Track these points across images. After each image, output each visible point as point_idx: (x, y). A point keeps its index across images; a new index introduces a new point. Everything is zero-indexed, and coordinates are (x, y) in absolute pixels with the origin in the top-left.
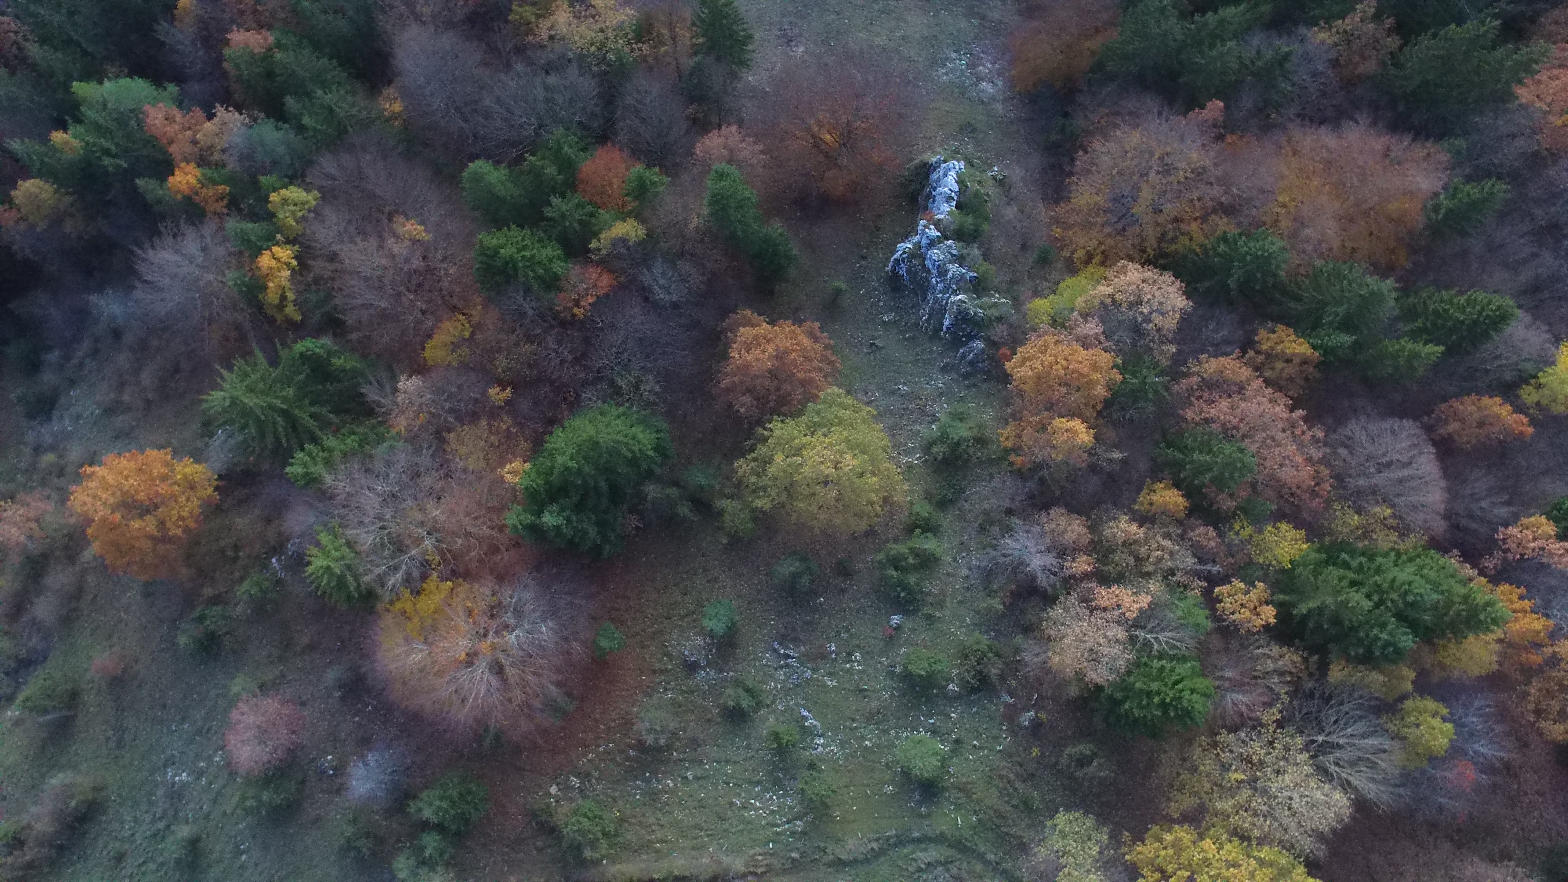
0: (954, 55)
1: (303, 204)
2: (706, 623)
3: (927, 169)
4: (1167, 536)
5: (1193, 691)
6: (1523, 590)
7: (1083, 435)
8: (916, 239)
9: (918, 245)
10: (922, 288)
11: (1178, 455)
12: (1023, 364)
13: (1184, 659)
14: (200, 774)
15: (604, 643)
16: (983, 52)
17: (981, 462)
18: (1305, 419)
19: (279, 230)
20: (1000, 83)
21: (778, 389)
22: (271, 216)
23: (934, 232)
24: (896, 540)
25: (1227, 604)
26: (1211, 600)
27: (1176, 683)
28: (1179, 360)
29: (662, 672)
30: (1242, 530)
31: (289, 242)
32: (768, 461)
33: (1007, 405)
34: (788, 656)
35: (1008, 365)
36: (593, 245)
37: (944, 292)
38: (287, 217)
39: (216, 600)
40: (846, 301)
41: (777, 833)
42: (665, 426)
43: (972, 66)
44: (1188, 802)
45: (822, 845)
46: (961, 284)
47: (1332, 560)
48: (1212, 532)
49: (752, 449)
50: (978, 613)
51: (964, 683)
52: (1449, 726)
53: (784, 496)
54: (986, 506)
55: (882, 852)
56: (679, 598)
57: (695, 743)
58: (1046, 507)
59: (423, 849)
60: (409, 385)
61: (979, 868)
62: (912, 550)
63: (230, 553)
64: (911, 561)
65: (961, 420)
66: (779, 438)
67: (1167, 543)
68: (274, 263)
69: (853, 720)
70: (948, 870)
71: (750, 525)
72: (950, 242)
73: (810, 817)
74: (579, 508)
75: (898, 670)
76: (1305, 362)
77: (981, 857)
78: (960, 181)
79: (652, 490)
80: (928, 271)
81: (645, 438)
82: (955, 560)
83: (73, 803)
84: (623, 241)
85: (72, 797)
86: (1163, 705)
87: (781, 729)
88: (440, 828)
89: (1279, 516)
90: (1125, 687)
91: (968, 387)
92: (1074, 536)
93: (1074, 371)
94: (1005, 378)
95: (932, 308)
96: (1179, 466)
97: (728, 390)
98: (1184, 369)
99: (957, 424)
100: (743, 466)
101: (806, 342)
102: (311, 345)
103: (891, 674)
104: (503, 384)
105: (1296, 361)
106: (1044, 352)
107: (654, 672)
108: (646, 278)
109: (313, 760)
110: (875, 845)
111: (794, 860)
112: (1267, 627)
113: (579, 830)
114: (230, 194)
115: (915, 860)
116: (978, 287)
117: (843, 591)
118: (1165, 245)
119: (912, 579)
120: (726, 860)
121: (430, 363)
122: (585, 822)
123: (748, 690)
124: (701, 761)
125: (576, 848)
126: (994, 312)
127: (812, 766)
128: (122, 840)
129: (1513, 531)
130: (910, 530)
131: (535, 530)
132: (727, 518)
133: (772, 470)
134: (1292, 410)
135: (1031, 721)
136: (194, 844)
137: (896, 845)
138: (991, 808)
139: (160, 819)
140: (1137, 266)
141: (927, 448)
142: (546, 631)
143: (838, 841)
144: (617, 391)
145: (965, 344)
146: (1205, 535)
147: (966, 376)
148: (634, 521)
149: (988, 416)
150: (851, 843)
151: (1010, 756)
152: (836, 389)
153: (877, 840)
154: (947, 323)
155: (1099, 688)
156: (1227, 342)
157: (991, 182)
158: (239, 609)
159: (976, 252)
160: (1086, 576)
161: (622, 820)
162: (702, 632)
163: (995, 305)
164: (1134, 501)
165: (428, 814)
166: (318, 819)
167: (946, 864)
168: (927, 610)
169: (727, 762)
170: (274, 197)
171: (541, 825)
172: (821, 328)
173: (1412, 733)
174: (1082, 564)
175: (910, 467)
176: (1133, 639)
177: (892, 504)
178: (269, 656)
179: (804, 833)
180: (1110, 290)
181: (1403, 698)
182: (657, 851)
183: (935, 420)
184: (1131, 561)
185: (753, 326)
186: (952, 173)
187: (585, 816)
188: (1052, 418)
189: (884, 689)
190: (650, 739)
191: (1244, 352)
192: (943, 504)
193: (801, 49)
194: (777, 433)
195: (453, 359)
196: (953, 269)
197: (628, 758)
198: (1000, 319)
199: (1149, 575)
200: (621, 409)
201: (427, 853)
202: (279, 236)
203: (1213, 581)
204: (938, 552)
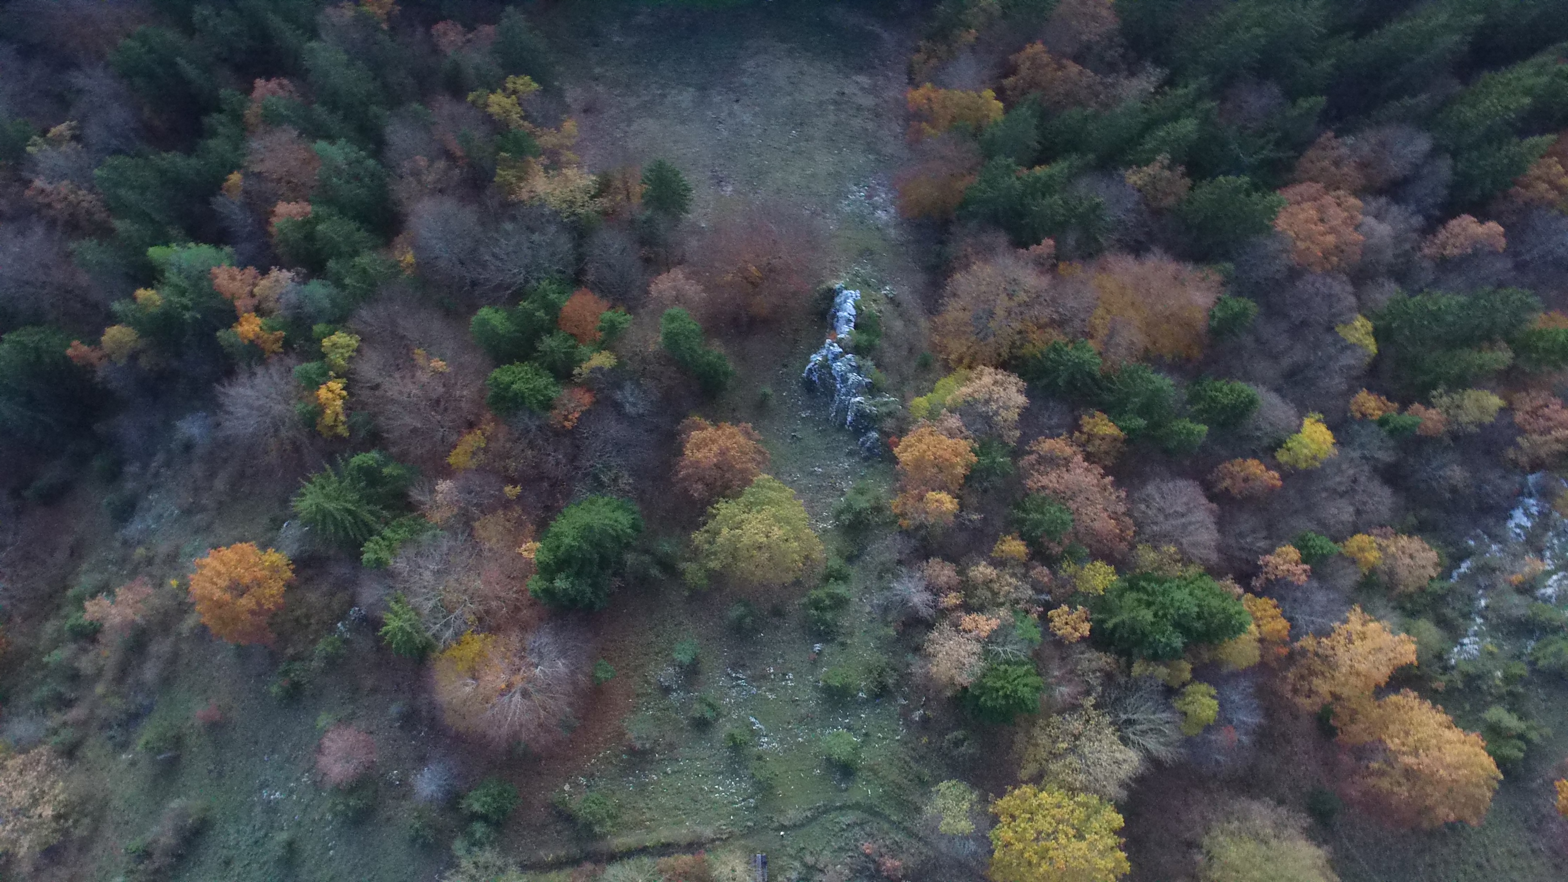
0: (855, 188)
1: (348, 346)
2: (675, 655)
3: (831, 295)
4: (1013, 575)
5: (1025, 685)
6: (1275, 601)
7: (946, 502)
8: (824, 352)
9: (825, 358)
10: (831, 392)
11: (1022, 515)
12: (906, 451)
13: (1023, 664)
14: (291, 792)
15: (600, 674)
16: (878, 184)
17: (878, 525)
18: (1113, 484)
19: (331, 368)
20: (893, 211)
21: (722, 477)
22: (323, 356)
23: (837, 349)
24: (816, 587)
25: (1057, 622)
26: (1044, 619)
27: (1015, 679)
28: (1024, 440)
29: (643, 695)
30: (1068, 568)
31: (338, 376)
32: (717, 533)
33: (898, 480)
34: (738, 679)
35: (896, 450)
36: (576, 371)
37: (847, 394)
38: (338, 359)
39: (295, 658)
40: (773, 402)
41: (737, 809)
42: (636, 508)
43: (869, 197)
44: (1031, 769)
45: (769, 815)
46: (860, 389)
47: (1133, 586)
48: (1046, 570)
49: (705, 524)
50: (879, 638)
51: (869, 691)
52: (1215, 702)
53: (730, 560)
54: (883, 559)
55: (814, 818)
56: (654, 639)
57: (672, 746)
58: (927, 558)
59: (472, 834)
60: (444, 486)
61: (886, 826)
62: (829, 595)
63: (304, 621)
64: (827, 602)
65: (862, 494)
66: (724, 515)
67: (1013, 580)
68: (330, 395)
69: (789, 723)
70: (863, 829)
71: (705, 582)
72: (849, 356)
73: (760, 796)
74: (578, 574)
75: (821, 684)
76: (1115, 439)
77: (887, 818)
78: (857, 307)
79: (630, 558)
80: (835, 379)
81: (624, 520)
82: (861, 600)
83: (190, 821)
84: (600, 369)
85: (190, 816)
86: (1006, 697)
87: (736, 732)
88: (484, 818)
89: (1095, 556)
90: (981, 686)
91: (868, 467)
92: (945, 579)
93: (941, 457)
94: (894, 460)
95: (838, 408)
96: (1021, 522)
97: (684, 479)
98: (1027, 448)
99: (859, 497)
100: (698, 537)
101: (741, 439)
102: (365, 459)
103: (816, 688)
104: (514, 482)
105: (1108, 439)
106: (920, 441)
107: (638, 695)
108: (618, 396)
109: (382, 775)
110: (809, 814)
111: (749, 827)
112: (1083, 638)
113: (590, 813)
114: (285, 337)
115: (838, 823)
116: (872, 390)
117: (777, 628)
118: (1014, 351)
119: (829, 616)
120: (699, 829)
121: (454, 467)
122: (594, 807)
123: (709, 705)
124: (677, 760)
125: (588, 826)
126: (884, 409)
127: (760, 758)
128: (229, 848)
129: (1268, 558)
130: (826, 579)
131: (549, 593)
132: (688, 576)
133: (720, 540)
134: (1103, 477)
135: (921, 717)
136: (290, 845)
137: (824, 812)
138: (893, 782)
139: (260, 829)
140: (992, 370)
141: (837, 516)
142: (561, 665)
143: (781, 812)
144: (601, 484)
145: (865, 434)
146: (1041, 572)
147: (866, 459)
148: (617, 582)
149: (883, 490)
150: (791, 813)
151: (906, 743)
152: (766, 476)
153: (810, 809)
154: (849, 419)
155: (965, 689)
156: (1059, 426)
157: (885, 300)
158: (314, 664)
159: (870, 363)
160: (956, 608)
161: (620, 806)
162: (673, 663)
163: (886, 403)
164: (991, 550)
165: (477, 807)
166: (389, 819)
167: (861, 825)
168: (840, 639)
169: (696, 759)
170: (326, 342)
171: (560, 814)
172: (754, 429)
173: (1190, 709)
174: (952, 599)
175: (825, 531)
176: (987, 652)
177: (812, 560)
178: (342, 698)
179: (756, 808)
180: (970, 390)
181: (1184, 685)
182: (647, 827)
183: (843, 494)
184: (989, 595)
185: (702, 429)
186: (850, 301)
187: (593, 802)
188: (927, 491)
189: (810, 699)
190: (638, 745)
191: (1071, 434)
192: (850, 559)
193: (730, 188)
194: (723, 511)
195: (473, 464)
196: (853, 377)
197: (622, 761)
198: (890, 414)
199: (1003, 604)
200: (606, 499)
201: (478, 835)
202: (331, 373)
203: (1049, 606)
204: (847, 595)
